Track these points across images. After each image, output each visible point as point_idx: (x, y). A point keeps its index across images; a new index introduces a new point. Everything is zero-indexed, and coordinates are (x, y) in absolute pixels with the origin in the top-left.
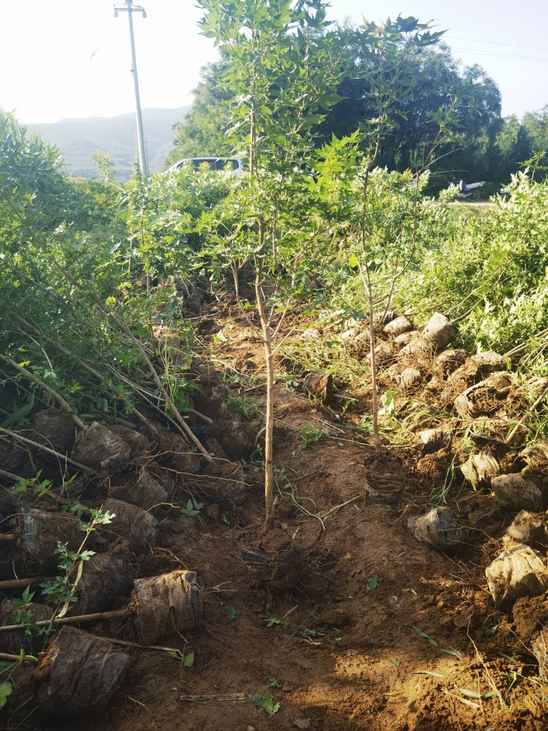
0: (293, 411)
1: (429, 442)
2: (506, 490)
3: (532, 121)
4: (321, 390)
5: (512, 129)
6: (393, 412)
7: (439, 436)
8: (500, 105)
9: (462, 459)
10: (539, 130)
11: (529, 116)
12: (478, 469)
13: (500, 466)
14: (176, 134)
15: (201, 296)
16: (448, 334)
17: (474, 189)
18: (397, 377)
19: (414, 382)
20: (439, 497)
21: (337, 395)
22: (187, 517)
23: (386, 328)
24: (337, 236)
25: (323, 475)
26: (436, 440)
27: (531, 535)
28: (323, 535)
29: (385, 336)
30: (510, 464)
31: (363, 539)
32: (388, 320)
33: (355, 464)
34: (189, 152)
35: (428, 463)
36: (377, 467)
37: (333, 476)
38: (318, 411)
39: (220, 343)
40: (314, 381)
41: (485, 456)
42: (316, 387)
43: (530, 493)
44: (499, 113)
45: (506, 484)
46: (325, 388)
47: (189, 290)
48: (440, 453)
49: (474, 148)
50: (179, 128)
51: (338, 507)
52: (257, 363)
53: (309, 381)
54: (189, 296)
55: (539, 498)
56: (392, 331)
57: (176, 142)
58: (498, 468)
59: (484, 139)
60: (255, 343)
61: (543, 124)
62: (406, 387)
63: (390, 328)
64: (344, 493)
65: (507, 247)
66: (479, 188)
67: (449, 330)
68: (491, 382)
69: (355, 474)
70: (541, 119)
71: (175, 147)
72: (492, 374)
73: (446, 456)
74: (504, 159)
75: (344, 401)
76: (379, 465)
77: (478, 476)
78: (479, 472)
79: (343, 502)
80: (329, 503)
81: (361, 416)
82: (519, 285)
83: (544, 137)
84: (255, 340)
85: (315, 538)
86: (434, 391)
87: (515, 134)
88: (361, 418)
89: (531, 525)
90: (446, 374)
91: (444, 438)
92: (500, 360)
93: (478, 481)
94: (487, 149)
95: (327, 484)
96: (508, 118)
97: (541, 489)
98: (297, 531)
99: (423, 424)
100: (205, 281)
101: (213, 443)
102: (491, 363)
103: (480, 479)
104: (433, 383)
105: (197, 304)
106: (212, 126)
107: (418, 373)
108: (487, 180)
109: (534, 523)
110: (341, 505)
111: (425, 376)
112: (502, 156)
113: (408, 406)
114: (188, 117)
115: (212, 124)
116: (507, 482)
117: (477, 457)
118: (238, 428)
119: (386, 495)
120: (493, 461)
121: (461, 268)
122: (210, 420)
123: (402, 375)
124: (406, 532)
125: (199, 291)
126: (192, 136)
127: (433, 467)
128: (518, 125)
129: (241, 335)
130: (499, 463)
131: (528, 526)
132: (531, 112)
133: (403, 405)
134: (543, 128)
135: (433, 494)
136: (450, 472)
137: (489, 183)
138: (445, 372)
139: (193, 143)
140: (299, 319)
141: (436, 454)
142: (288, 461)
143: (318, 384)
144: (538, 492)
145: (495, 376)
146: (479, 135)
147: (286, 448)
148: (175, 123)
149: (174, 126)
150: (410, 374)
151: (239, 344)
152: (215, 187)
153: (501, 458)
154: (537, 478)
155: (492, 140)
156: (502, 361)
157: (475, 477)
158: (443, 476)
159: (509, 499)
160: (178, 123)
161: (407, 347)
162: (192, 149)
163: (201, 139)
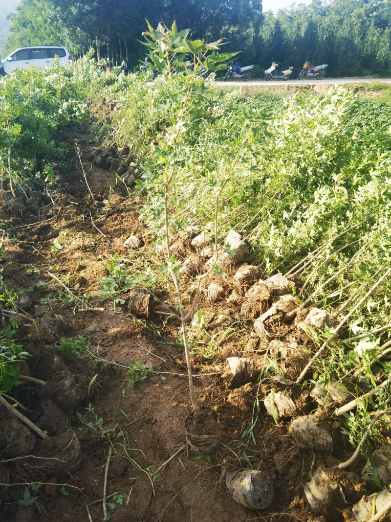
0: (121, 338)
1: (236, 374)
2: (304, 436)
3: (283, 16)
4: (144, 309)
5: (270, 22)
6: (204, 326)
7: (244, 366)
8: (261, 5)
9: (264, 391)
10: (289, 23)
11: (282, 12)
12: (278, 407)
13: (296, 407)
14: (11, 24)
15: (39, 198)
16: (243, 252)
17: (246, 71)
18: (205, 291)
19: (218, 296)
20: (248, 432)
21: (158, 312)
22: (25, 508)
23: (193, 242)
24: (148, 135)
25: (151, 422)
26: (242, 372)
27: (329, 497)
28: (153, 501)
29: (193, 248)
30: (304, 404)
31: (189, 508)
32: (194, 236)
33: (177, 405)
34: (24, 39)
35: (237, 398)
36: (196, 429)
37: (159, 424)
38: (142, 335)
39: (57, 250)
40: (137, 302)
41: (283, 397)
42: (140, 308)
43: (323, 439)
44: (261, 10)
45: (303, 431)
46: (147, 308)
47: (28, 194)
48: (247, 387)
49: (245, 38)
50: (12, 19)
51: (165, 463)
52: (88, 279)
53: (133, 302)
54: (28, 200)
55: (330, 444)
56: (198, 245)
57: (12, 30)
58: (295, 408)
59: (251, 31)
60: (87, 251)
61: (291, 18)
62: (212, 300)
63: (196, 243)
64: (170, 445)
65: (283, 171)
66: (249, 70)
67: (243, 249)
68: (281, 305)
69: (177, 419)
70: (289, 15)
71: (11, 33)
72: (281, 297)
73: (251, 391)
74: (266, 45)
75: (164, 317)
76: (197, 426)
77: (278, 412)
78: (279, 409)
79: (169, 457)
80: (157, 459)
81: (179, 328)
82: (294, 203)
83: (292, 28)
84: (85, 249)
85: (147, 504)
86: (236, 304)
87: (273, 26)
88: (178, 330)
89: (329, 488)
90: (243, 291)
91: (248, 368)
92: (287, 285)
93: (279, 417)
94: (254, 39)
95: (154, 433)
96: (266, 13)
97: (331, 435)
98: (130, 493)
99: (229, 338)
100: (41, 182)
101: (47, 405)
102: (280, 287)
103: (281, 416)
104: (234, 297)
105: (36, 206)
106: (39, 19)
107: (221, 289)
108: (254, 64)
109: (332, 486)
110: (168, 461)
111: (227, 291)
112: (264, 44)
113: (215, 318)
114: (19, 9)
115: (40, 18)
116: (304, 429)
117: (278, 395)
118: (71, 385)
119: (205, 450)
120: (291, 402)
121: (249, 185)
122: (43, 382)
123: (209, 290)
124: (225, 493)
125: (36, 195)
126: (24, 25)
127: (242, 402)
128: (274, 19)
129: (74, 243)
130: (295, 404)
131: (326, 488)
132: (282, 9)
133: (211, 318)
134: (291, 21)
135: (244, 430)
136: (256, 405)
137: (257, 66)
138: (243, 289)
139: (27, 31)
140: (123, 218)
141: (243, 388)
142: (119, 401)
143: (141, 304)
144: (330, 439)
145: (284, 300)
146: (248, 27)
147: (117, 386)
148: (9, 14)
149: (8, 17)
150: (214, 289)
151: (72, 254)
152: (41, 97)
153: (297, 398)
154: (328, 424)
155: (257, 31)
156: (288, 286)
157: (277, 414)
158: (250, 410)
159: (306, 444)
160: (12, 14)
161: (210, 261)
162: (26, 36)
163: (33, 28)
